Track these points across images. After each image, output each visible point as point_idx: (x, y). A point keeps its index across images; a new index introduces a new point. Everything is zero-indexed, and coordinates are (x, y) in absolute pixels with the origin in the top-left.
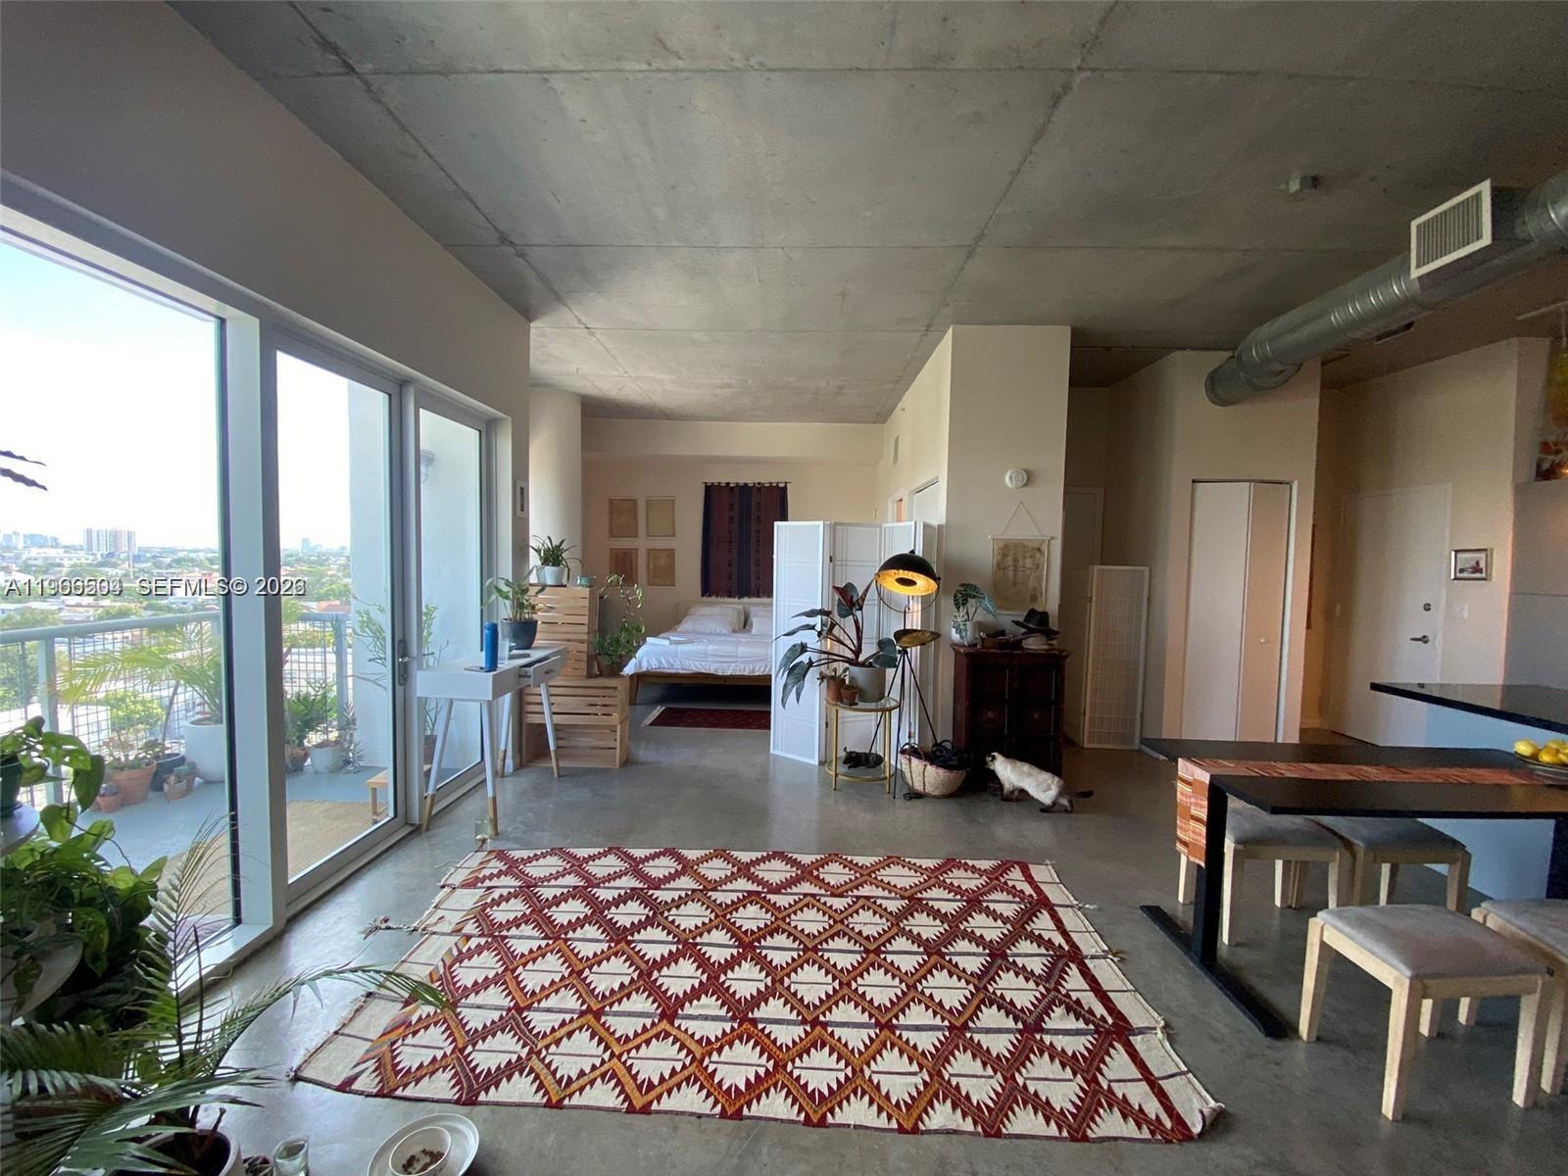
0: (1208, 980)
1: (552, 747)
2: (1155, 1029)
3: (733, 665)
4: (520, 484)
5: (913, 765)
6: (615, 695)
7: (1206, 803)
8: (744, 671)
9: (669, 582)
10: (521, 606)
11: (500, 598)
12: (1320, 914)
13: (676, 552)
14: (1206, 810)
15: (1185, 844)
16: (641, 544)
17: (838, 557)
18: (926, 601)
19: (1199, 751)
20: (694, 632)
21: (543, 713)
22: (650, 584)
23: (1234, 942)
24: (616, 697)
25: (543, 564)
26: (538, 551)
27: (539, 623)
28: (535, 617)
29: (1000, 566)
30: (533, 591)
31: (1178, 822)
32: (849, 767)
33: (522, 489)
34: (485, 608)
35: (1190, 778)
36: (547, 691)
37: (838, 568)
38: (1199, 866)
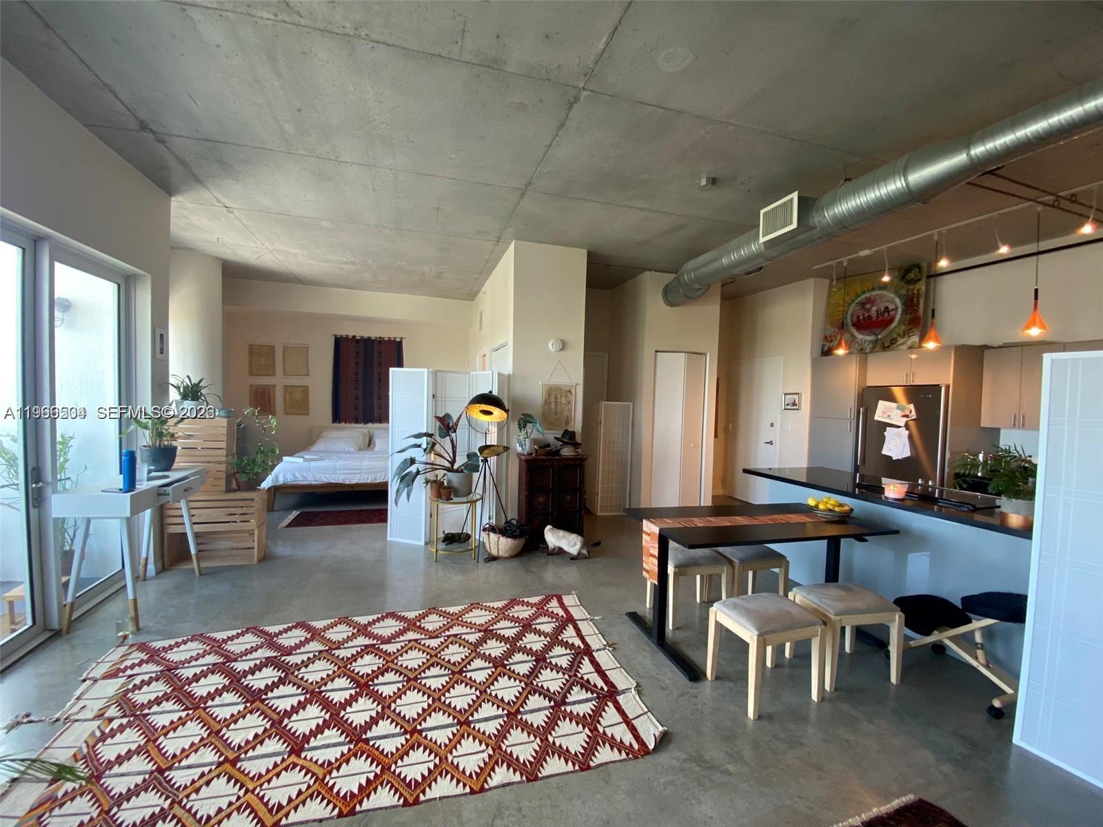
0: (661, 653)
1: (193, 551)
2: (631, 689)
3: (358, 475)
4: (158, 332)
5: (490, 538)
6: (253, 505)
7: (657, 546)
8: (367, 479)
9: (304, 412)
10: (160, 435)
11: (139, 428)
12: (715, 604)
13: (310, 389)
14: (657, 550)
15: (647, 571)
16: (279, 382)
17: (439, 394)
18: (500, 426)
19: (653, 514)
20: (326, 451)
21: (184, 524)
22: (286, 413)
23: (676, 629)
24: (253, 507)
25: (182, 399)
26: (178, 388)
27: (179, 448)
28: (174, 443)
29: (547, 402)
30: (171, 422)
31: (644, 559)
32: (447, 545)
33: (162, 336)
34: (124, 437)
35: (649, 531)
36: (187, 505)
37: (439, 404)
38: (655, 585)
